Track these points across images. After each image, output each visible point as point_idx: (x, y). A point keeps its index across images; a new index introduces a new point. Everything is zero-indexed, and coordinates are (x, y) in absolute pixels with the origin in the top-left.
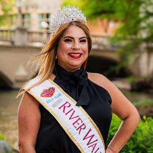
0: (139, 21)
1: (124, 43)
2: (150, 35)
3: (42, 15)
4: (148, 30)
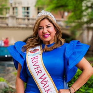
0: (82, 12)
1: (73, 24)
2: (88, 19)
3: (25, 8)
4: (87, 16)
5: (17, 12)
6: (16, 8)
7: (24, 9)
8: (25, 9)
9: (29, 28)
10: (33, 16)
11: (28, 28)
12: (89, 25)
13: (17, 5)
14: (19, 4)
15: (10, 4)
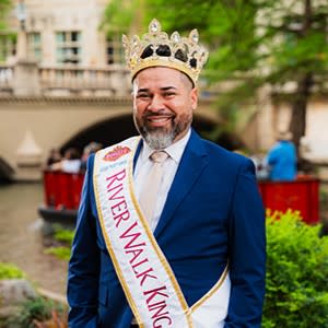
0: (255, 44)
1: (228, 86)
2: (276, 69)
3: (64, 33)
4: (272, 59)
5: (38, 50)
6: (37, 34)
7: (61, 37)
8: (64, 40)
9: (83, 100)
10: (93, 63)
11: (78, 100)
12: (278, 88)
13: (39, 27)
14: (44, 20)
15: (18, 24)
